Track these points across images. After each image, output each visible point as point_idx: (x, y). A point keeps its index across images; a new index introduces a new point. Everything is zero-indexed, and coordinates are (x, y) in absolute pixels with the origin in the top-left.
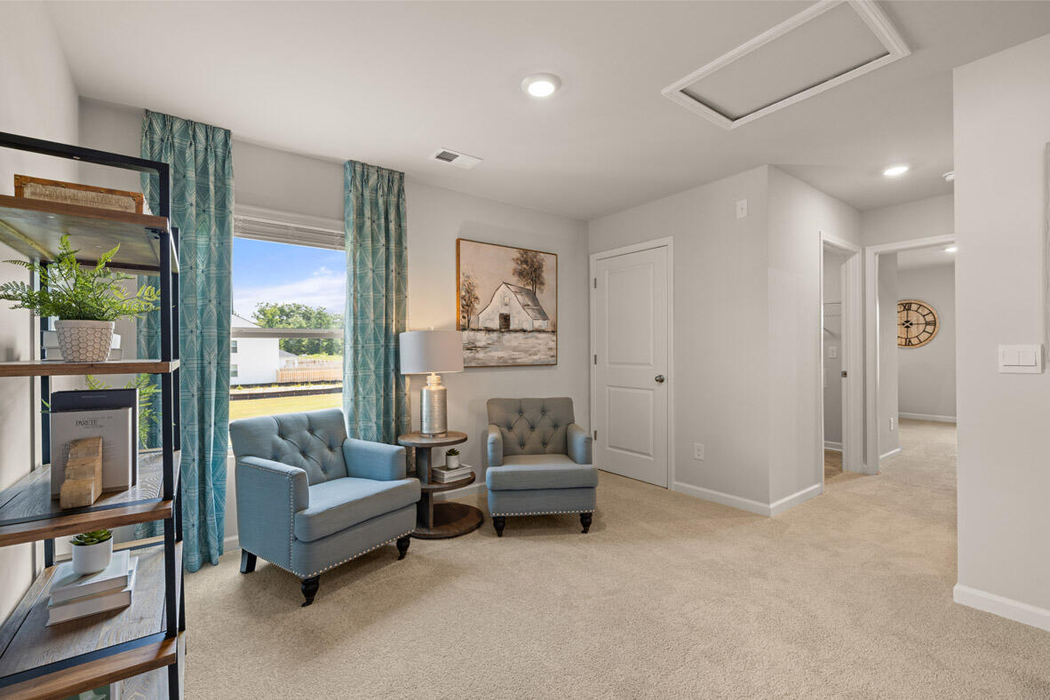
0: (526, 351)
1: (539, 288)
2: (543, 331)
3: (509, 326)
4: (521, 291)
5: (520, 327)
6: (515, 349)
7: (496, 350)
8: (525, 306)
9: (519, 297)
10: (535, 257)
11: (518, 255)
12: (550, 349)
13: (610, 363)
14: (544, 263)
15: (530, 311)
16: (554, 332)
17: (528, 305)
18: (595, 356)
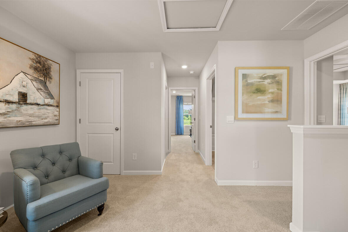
0: (38, 117)
1: (49, 81)
2: (51, 106)
3: (26, 100)
4: (36, 79)
5: (35, 102)
6: (30, 116)
7: (16, 116)
8: (38, 89)
9: (34, 83)
10: (46, 61)
11: (33, 56)
12: (55, 116)
13: (89, 123)
14: (51, 67)
15: (42, 93)
16: (58, 106)
17: (41, 89)
18: (80, 119)
